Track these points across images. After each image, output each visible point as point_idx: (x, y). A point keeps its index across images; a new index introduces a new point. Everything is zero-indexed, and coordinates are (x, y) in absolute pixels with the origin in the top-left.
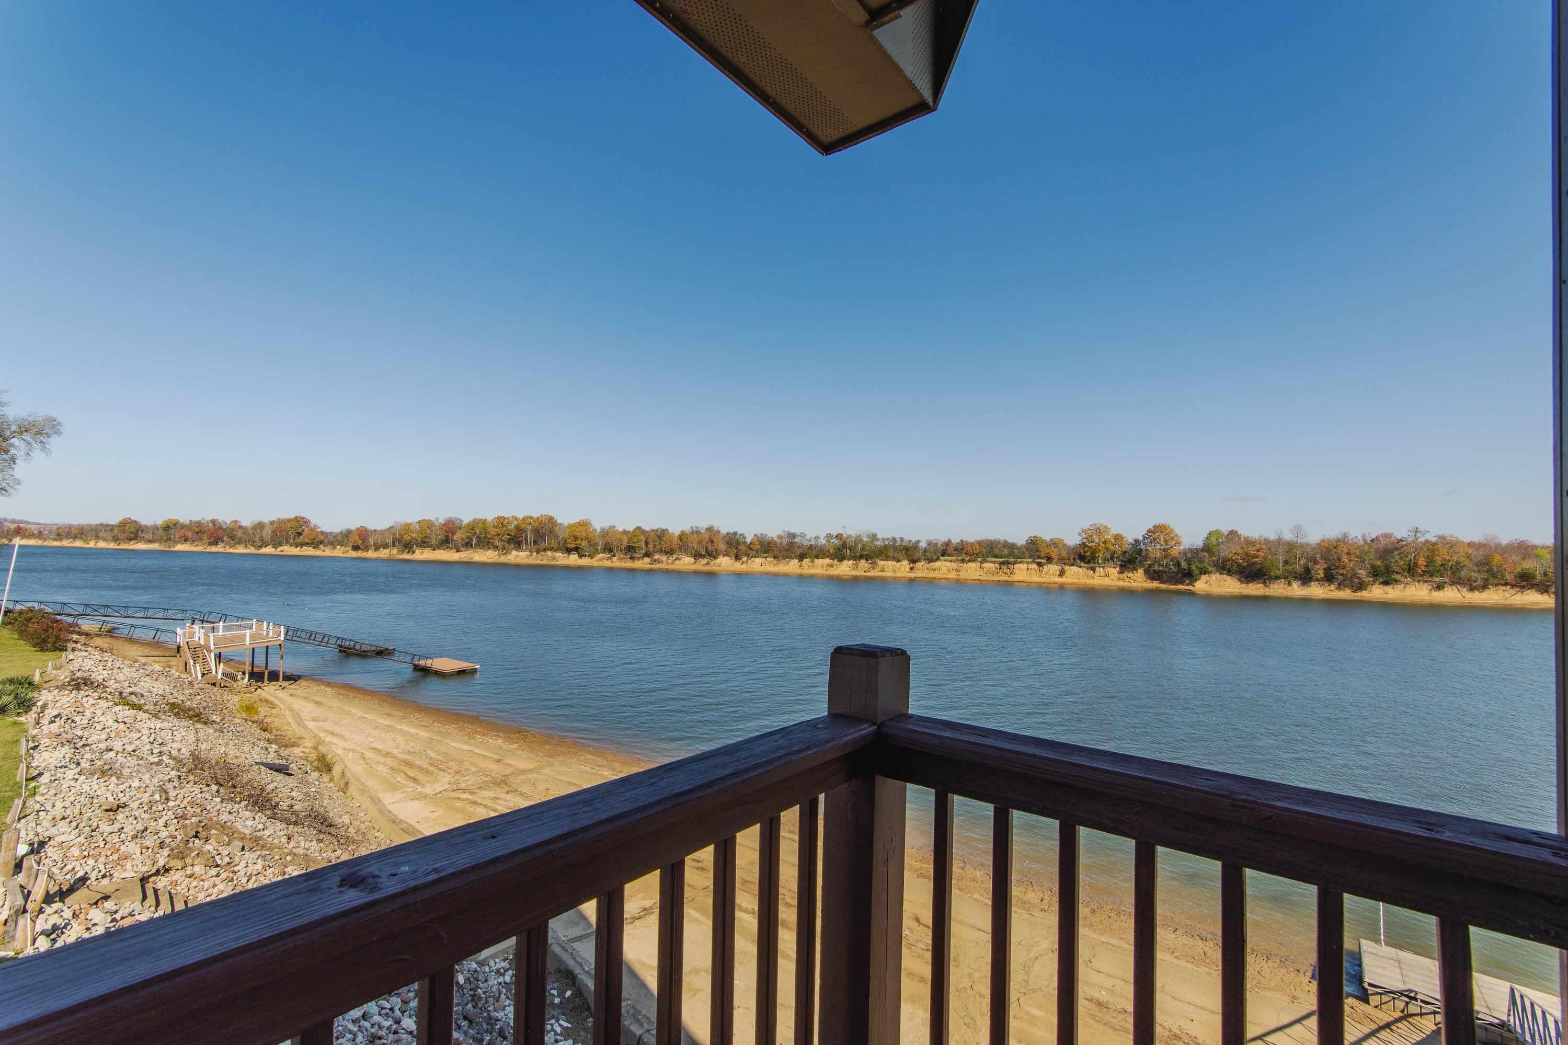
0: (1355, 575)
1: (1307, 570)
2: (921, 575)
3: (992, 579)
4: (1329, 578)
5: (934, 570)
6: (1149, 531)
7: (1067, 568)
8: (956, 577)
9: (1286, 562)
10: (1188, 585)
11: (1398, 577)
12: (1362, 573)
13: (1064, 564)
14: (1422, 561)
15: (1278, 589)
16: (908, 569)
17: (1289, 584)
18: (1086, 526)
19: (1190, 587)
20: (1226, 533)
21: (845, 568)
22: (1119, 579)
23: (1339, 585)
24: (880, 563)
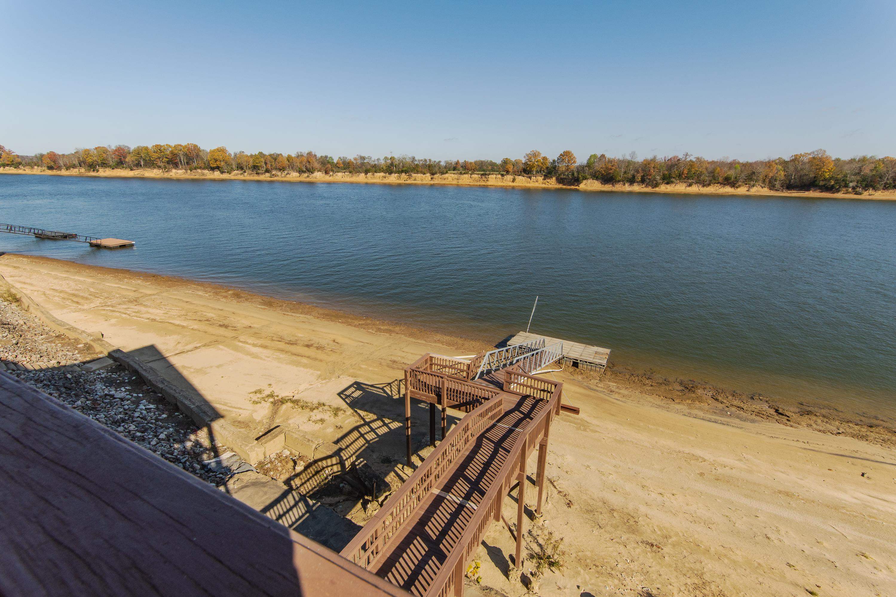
0: (655, 179)
1: (634, 177)
2: (437, 182)
3: (476, 184)
4: (643, 181)
5: (445, 179)
6: (561, 155)
7: (517, 177)
8: (457, 183)
9: (625, 172)
10: (576, 186)
11: (673, 180)
12: (658, 178)
13: (516, 175)
14: (686, 172)
15: (619, 187)
16: (430, 179)
17: (624, 185)
18: (528, 152)
19: (577, 187)
20: (599, 156)
21: (393, 179)
22: (543, 183)
23: (647, 185)
24: (414, 175)
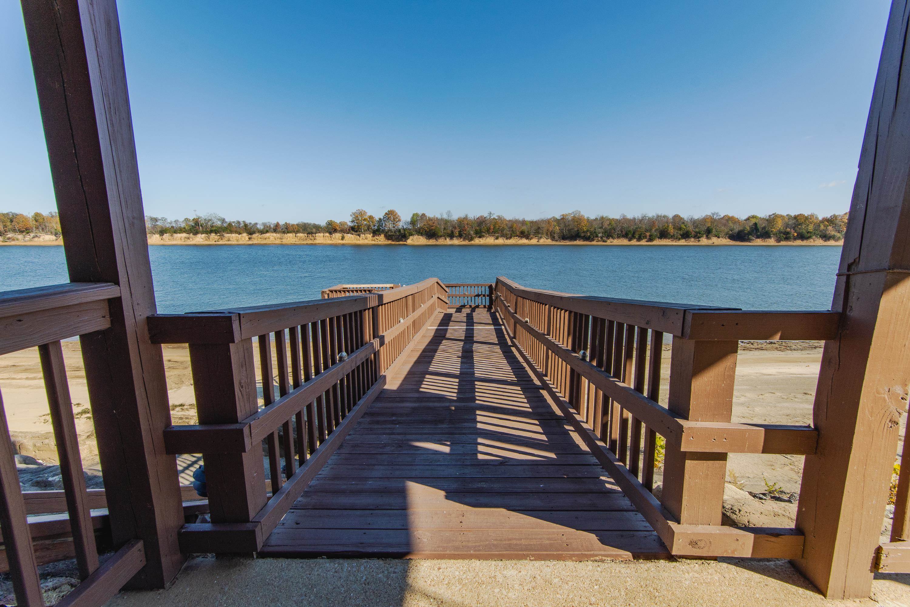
0: (469, 234)
1: (452, 232)
2: (257, 242)
3: (303, 243)
4: (460, 236)
5: (266, 239)
6: (386, 214)
7: (345, 235)
8: (280, 243)
9: (445, 229)
10: (404, 241)
11: (484, 234)
12: (472, 232)
13: (344, 233)
14: (492, 227)
15: (441, 241)
16: (247, 239)
17: (446, 239)
18: (355, 211)
19: (405, 243)
20: (420, 215)
21: (200, 239)
22: (372, 240)
23: (464, 239)
24: (227, 235)
